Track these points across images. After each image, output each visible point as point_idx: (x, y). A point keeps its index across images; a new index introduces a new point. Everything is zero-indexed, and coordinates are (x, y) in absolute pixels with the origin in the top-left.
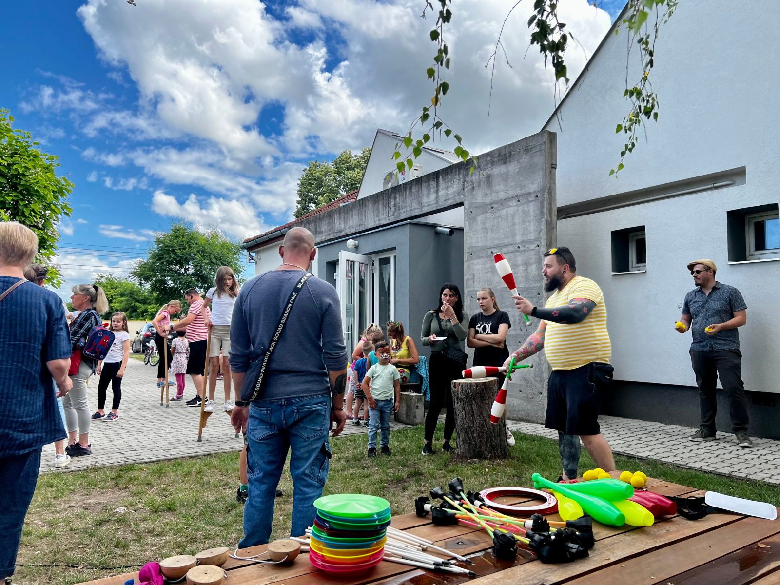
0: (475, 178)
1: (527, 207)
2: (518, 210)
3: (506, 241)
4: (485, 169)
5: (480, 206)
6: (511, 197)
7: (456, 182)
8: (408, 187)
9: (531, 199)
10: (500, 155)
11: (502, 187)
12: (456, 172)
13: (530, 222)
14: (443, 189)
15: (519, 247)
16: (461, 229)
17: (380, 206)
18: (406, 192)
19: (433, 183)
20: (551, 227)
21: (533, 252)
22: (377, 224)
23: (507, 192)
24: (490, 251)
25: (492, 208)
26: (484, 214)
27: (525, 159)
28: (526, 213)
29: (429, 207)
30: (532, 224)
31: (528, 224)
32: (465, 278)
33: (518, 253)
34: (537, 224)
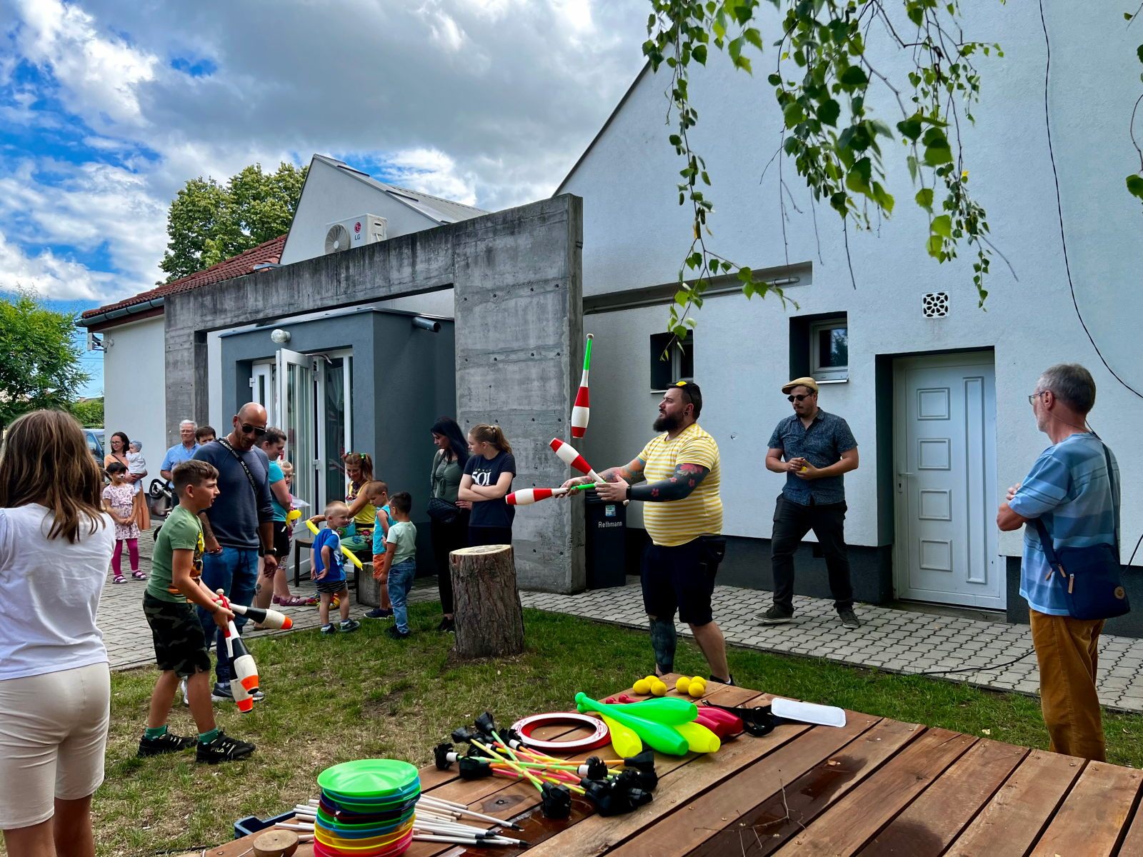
0: (470, 250)
1: (544, 298)
2: (531, 302)
3: (515, 345)
4: (485, 240)
5: (477, 293)
6: (521, 282)
7: (442, 253)
8: (367, 253)
9: (549, 289)
10: (505, 221)
11: (508, 268)
12: (441, 238)
13: (547, 320)
14: (422, 262)
15: (533, 355)
16: (451, 322)
17: (323, 278)
18: (364, 261)
19: (407, 252)
20: (576, 330)
21: (552, 363)
22: (319, 304)
23: (516, 275)
24: (493, 357)
25: (495, 296)
26: (485, 304)
27: (541, 232)
28: (542, 308)
29: (401, 285)
30: (551, 323)
31: (545, 323)
32: (458, 393)
33: (530, 363)
34: (556, 324)
